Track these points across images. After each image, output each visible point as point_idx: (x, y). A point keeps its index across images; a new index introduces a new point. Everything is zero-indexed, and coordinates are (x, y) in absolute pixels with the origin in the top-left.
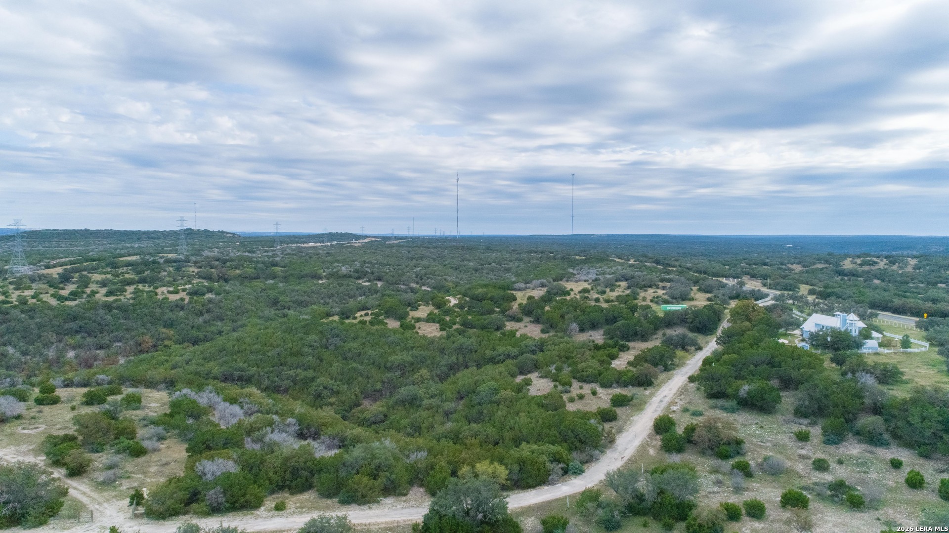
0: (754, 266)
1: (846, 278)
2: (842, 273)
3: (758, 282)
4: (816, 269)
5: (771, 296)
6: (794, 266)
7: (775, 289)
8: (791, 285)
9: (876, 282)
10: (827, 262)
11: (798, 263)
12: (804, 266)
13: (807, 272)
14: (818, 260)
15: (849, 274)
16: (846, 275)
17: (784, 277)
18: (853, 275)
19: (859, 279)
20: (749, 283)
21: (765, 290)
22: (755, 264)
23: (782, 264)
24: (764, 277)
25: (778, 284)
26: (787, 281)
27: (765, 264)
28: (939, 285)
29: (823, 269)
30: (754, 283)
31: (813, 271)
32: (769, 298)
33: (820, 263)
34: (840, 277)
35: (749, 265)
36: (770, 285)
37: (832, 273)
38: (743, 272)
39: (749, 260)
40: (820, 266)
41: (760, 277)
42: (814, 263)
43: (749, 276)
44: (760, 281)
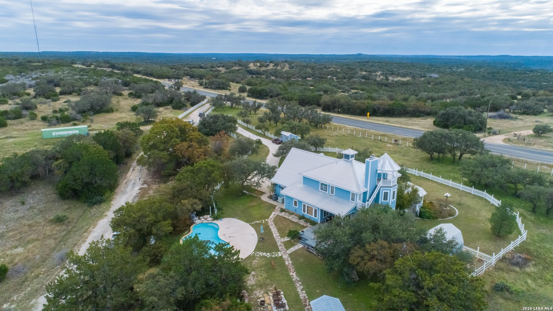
0: (194, 69)
1: (254, 76)
2: (251, 72)
3: (196, 82)
4: (235, 70)
5: (208, 98)
6: (220, 69)
7: (211, 88)
8: (223, 84)
9: (273, 78)
10: (240, 65)
11: (223, 67)
12: (227, 68)
13: (229, 72)
14: (235, 64)
15: (255, 73)
16: (253, 74)
17: (216, 77)
18: (258, 74)
19: (262, 76)
20: (188, 83)
21: (201, 90)
22: (194, 68)
23: (212, 67)
24: (201, 77)
25: (213, 83)
26: (219, 80)
27: (201, 68)
28: (308, 79)
29: (238, 70)
30: (193, 82)
31: (233, 72)
32: (206, 101)
33: (236, 66)
34: (250, 76)
35: (190, 68)
36: (206, 84)
37: (245, 72)
38: (185, 74)
39: (190, 65)
40: (237, 68)
41: (197, 77)
42: (233, 66)
43: (189, 77)
44: (198, 81)
